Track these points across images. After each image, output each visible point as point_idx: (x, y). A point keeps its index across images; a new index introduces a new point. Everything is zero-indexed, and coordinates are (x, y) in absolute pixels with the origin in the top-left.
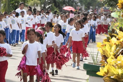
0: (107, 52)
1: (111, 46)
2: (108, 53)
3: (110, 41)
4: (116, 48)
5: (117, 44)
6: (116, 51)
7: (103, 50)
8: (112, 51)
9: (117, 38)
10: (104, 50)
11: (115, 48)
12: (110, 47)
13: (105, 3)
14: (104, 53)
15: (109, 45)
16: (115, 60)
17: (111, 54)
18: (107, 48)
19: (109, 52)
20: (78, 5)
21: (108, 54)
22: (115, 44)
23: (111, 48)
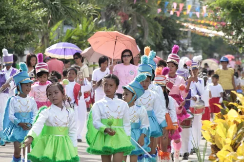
0: (219, 139)
1: (227, 127)
2: (221, 139)
3: (225, 116)
4: (236, 130)
5: (239, 121)
6: (238, 137)
7: (211, 134)
8: (229, 137)
9: (239, 110)
10: (213, 134)
11: (234, 130)
12: (225, 129)
13: (239, 45)
14: (214, 142)
15: (222, 125)
16: (232, 154)
17: (227, 142)
18: (220, 131)
19: (224, 138)
20: (188, 50)
21: (222, 142)
22: (235, 122)
23: (227, 131)
